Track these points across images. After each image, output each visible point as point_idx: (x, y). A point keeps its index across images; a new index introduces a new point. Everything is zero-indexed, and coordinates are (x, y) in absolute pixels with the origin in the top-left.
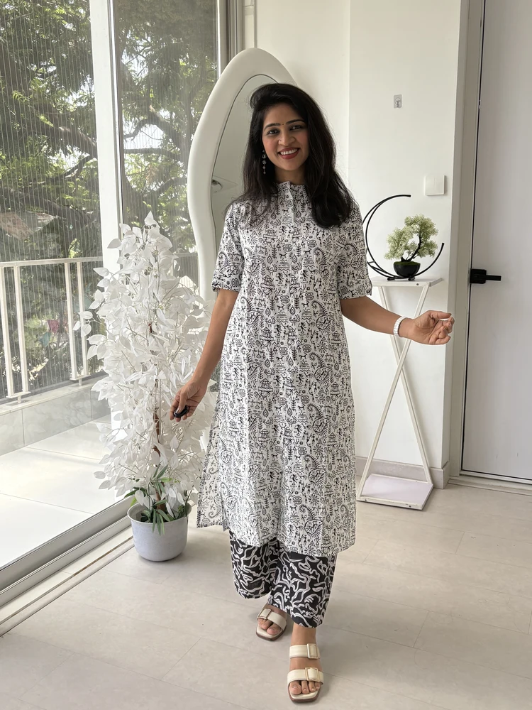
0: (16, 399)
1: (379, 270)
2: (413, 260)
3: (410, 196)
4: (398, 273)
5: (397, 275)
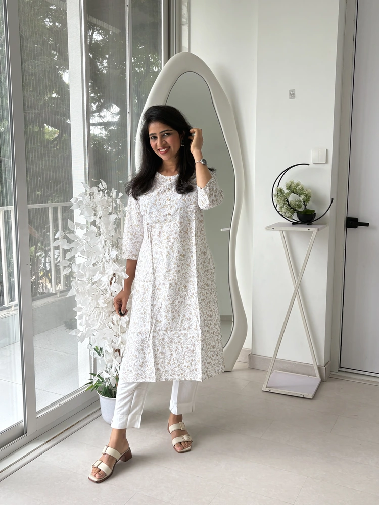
3: (308, 164)
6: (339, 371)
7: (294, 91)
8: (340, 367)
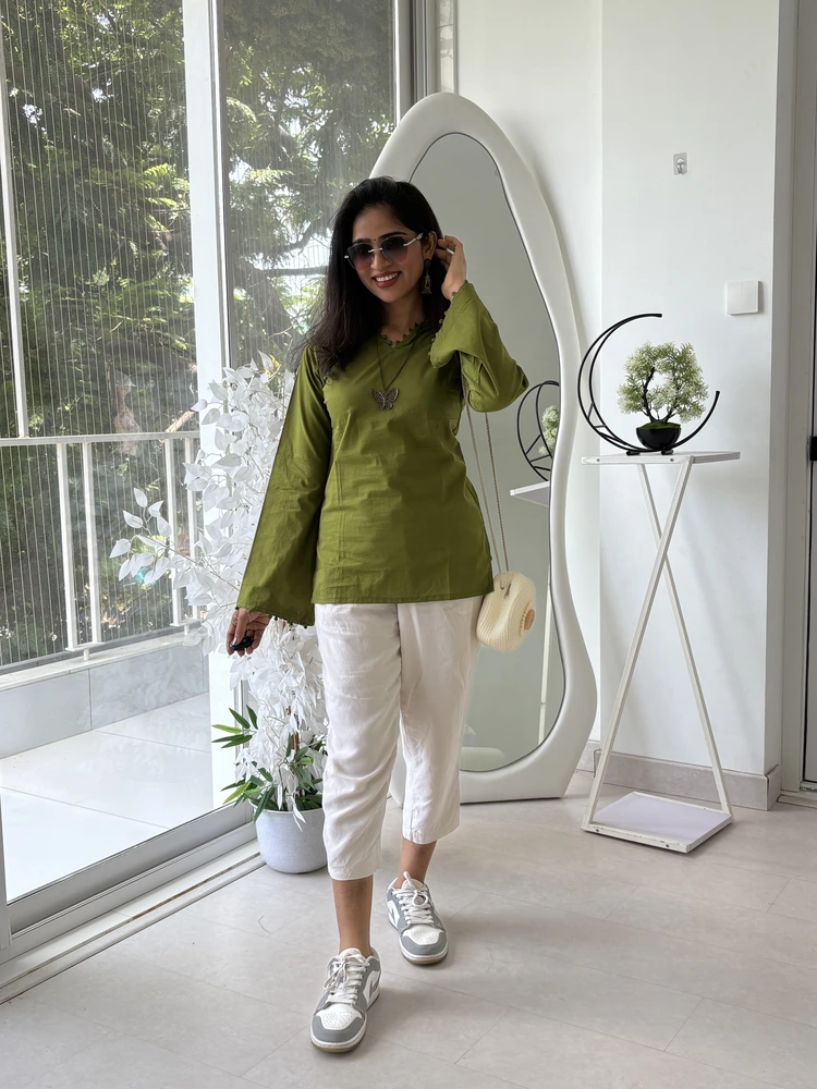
0: (79, 653)
1: (613, 439)
2: (670, 420)
3: (660, 315)
4: (644, 443)
5: (642, 446)
6: (801, 788)
7: (683, 156)
8: (804, 780)
